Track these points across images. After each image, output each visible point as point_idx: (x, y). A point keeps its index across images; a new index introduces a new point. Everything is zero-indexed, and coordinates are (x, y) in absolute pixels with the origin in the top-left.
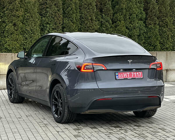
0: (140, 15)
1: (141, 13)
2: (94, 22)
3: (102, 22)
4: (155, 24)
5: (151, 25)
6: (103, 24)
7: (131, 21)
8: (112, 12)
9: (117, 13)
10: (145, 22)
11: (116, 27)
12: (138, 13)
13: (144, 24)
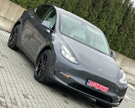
0: (118, 22)
1: (120, 20)
2: (86, 11)
3: (90, 13)
4: (125, 33)
5: (122, 32)
6: (91, 15)
7: (110, 23)
8: (101, 9)
9: (104, 12)
10: (119, 28)
11: (98, 22)
12: (118, 19)
13: (118, 29)
